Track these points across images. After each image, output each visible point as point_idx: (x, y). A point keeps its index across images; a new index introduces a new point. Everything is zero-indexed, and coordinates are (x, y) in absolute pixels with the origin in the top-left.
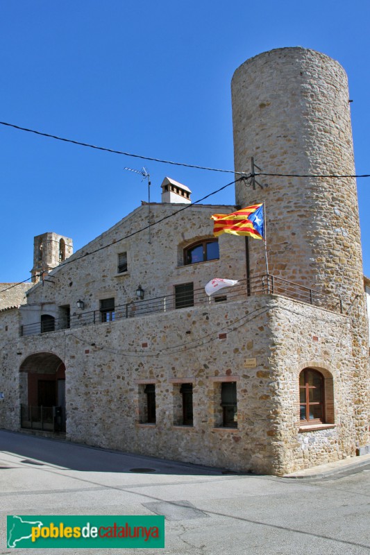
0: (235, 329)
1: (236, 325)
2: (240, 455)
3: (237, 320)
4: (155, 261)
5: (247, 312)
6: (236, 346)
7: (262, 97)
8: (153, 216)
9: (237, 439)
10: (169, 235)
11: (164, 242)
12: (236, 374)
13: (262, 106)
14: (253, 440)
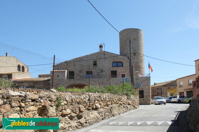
0: (144, 82)
1: (144, 81)
2: (145, 102)
3: (144, 80)
4: (106, 64)
5: (146, 79)
6: (144, 84)
7: (135, 37)
8: (105, 54)
9: (144, 100)
10: (110, 59)
11: (108, 60)
12: (144, 89)
13: (134, 39)
14: (147, 100)
